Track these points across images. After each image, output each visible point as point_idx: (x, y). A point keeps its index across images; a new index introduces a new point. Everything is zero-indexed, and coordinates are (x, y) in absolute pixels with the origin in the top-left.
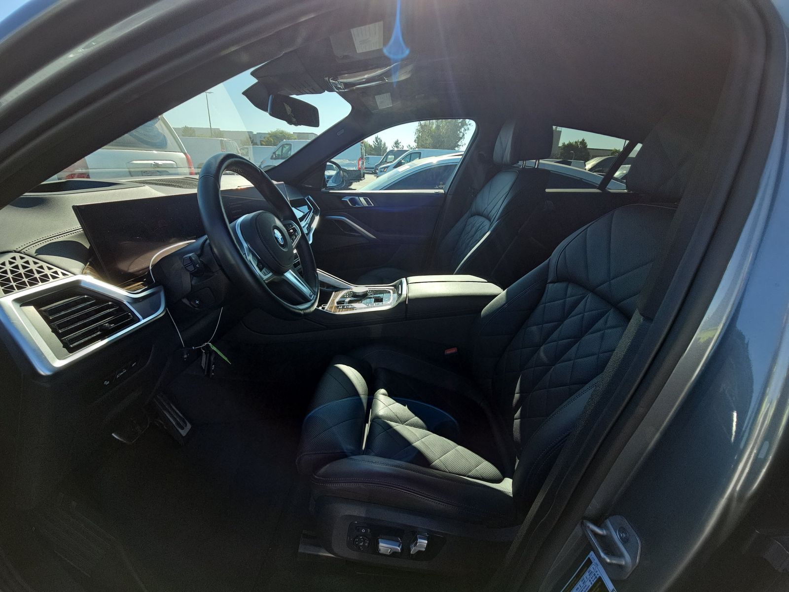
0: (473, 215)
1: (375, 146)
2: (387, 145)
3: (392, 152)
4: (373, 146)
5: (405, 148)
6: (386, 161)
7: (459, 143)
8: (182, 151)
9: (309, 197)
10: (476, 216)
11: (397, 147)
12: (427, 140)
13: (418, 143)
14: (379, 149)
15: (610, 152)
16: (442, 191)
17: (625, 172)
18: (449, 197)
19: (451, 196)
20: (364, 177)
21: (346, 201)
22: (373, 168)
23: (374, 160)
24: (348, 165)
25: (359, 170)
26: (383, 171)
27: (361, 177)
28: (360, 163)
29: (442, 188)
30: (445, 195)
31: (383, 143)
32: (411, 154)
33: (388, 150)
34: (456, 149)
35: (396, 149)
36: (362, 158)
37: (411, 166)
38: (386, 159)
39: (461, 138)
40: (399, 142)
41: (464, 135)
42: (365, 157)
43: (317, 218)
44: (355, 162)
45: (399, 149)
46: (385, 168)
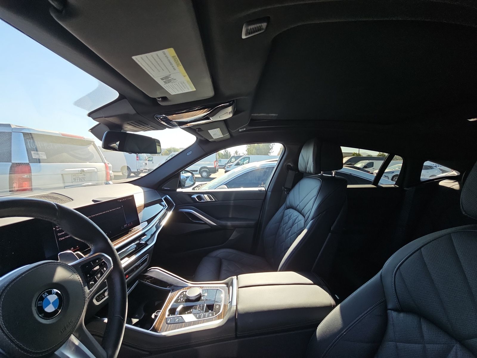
0: (288, 208)
1: (225, 154)
2: (231, 153)
3: (234, 157)
4: (223, 154)
5: (241, 155)
6: (231, 162)
7: (270, 151)
8: (103, 162)
9: (167, 196)
10: (291, 209)
11: (237, 154)
12: (253, 150)
13: (248, 152)
14: (227, 156)
15: (352, 154)
16: (263, 189)
17: (364, 164)
18: (269, 194)
19: (270, 193)
20: (218, 171)
21: (195, 198)
22: (223, 166)
23: (224, 161)
24: (209, 165)
25: (215, 167)
26: (229, 167)
27: (216, 171)
28: (216, 163)
29: (263, 187)
30: (266, 191)
31: (229, 152)
32: (244, 158)
33: (232, 156)
34: (269, 154)
35: (236, 155)
36: (217, 161)
37: (242, 168)
38: (231, 161)
39: (271, 149)
40: (237, 151)
41: (272, 147)
42: (218, 160)
43: (170, 214)
44: (213, 163)
45: (238, 155)
46: (229, 166)
